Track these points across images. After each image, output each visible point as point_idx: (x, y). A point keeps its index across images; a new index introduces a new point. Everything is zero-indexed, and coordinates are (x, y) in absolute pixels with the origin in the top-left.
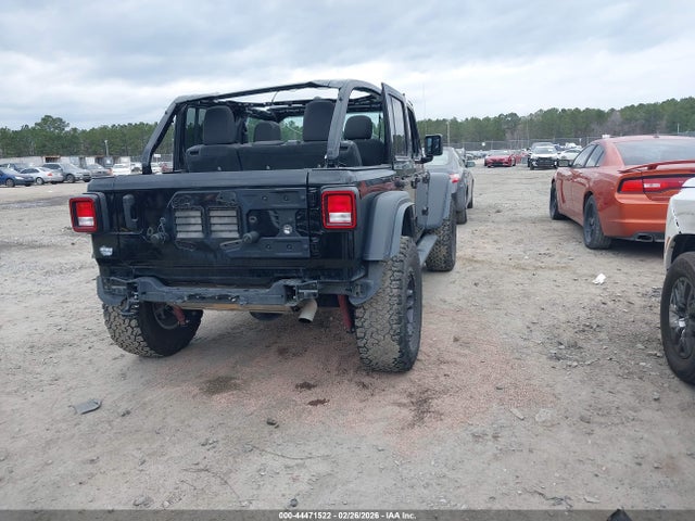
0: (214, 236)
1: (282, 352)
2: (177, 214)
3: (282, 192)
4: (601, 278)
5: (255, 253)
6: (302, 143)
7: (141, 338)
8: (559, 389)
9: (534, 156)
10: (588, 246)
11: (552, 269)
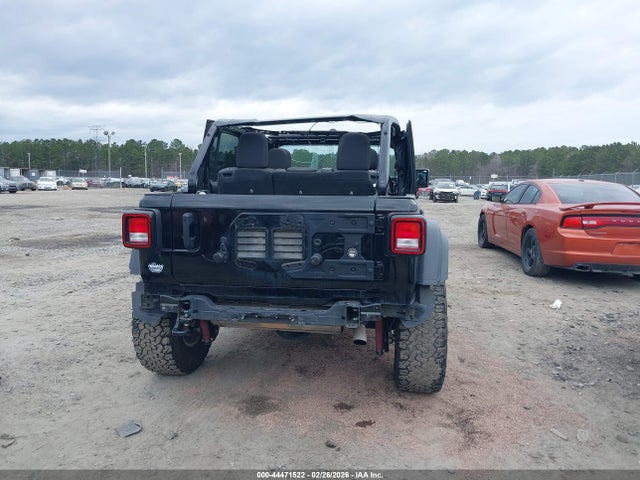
0: (276, 256)
1: (301, 371)
2: (240, 234)
3: (351, 217)
4: (558, 303)
5: (319, 274)
6: (336, 171)
7: (170, 356)
8: (581, 409)
9: (437, 190)
10: (527, 274)
11: (507, 294)
